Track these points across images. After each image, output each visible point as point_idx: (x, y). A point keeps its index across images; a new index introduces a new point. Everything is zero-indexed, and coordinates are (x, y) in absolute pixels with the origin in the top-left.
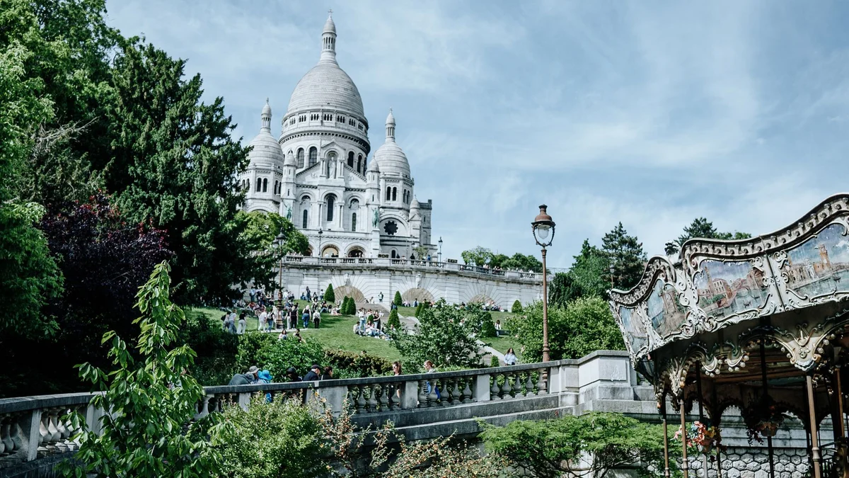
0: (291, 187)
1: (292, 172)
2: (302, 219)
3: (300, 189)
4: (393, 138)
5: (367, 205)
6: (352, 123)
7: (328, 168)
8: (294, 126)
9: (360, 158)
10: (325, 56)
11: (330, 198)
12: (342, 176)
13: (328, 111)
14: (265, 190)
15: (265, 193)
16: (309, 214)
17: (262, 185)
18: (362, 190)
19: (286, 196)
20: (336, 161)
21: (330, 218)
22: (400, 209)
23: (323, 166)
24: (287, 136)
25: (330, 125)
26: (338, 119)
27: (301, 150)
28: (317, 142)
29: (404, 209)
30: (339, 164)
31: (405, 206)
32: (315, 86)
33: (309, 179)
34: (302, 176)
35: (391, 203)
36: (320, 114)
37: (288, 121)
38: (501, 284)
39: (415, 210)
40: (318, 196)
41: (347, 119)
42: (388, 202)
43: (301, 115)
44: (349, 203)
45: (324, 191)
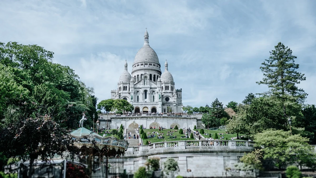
0: (133, 89)
1: (133, 84)
2: (137, 99)
3: (136, 89)
4: (167, 69)
5: (157, 93)
6: (154, 65)
7: (145, 82)
8: (136, 68)
9: (158, 76)
10: (145, 44)
11: (146, 91)
12: (149, 84)
13: (146, 62)
14: (126, 90)
15: (126, 91)
16: (139, 97)
17: (125, 88)
18: (156, 88)
19: (131, 92)
20: (147, 79)
21: (146, 98)
22: (170, 93)
23: (143, 81)
24: (134, 71)
25: (147, 67)
26: (150, 64)
27: (138, 75)
28: (143, 72)
29: (171, 93)
30: (148, 80)
31: (172, 92)
32: (142, 54)
33: (138, 86)
34: (136, 85)
35: (167, 91)
36: (144, 63)
37: (134, 66)
38: (181, 119)
39: (175, 93)
40: (142, 91)
41: (153, 64)
42: (166, 91)
43: (138, 64)
44: (152, 93)
45: (143, 89)
